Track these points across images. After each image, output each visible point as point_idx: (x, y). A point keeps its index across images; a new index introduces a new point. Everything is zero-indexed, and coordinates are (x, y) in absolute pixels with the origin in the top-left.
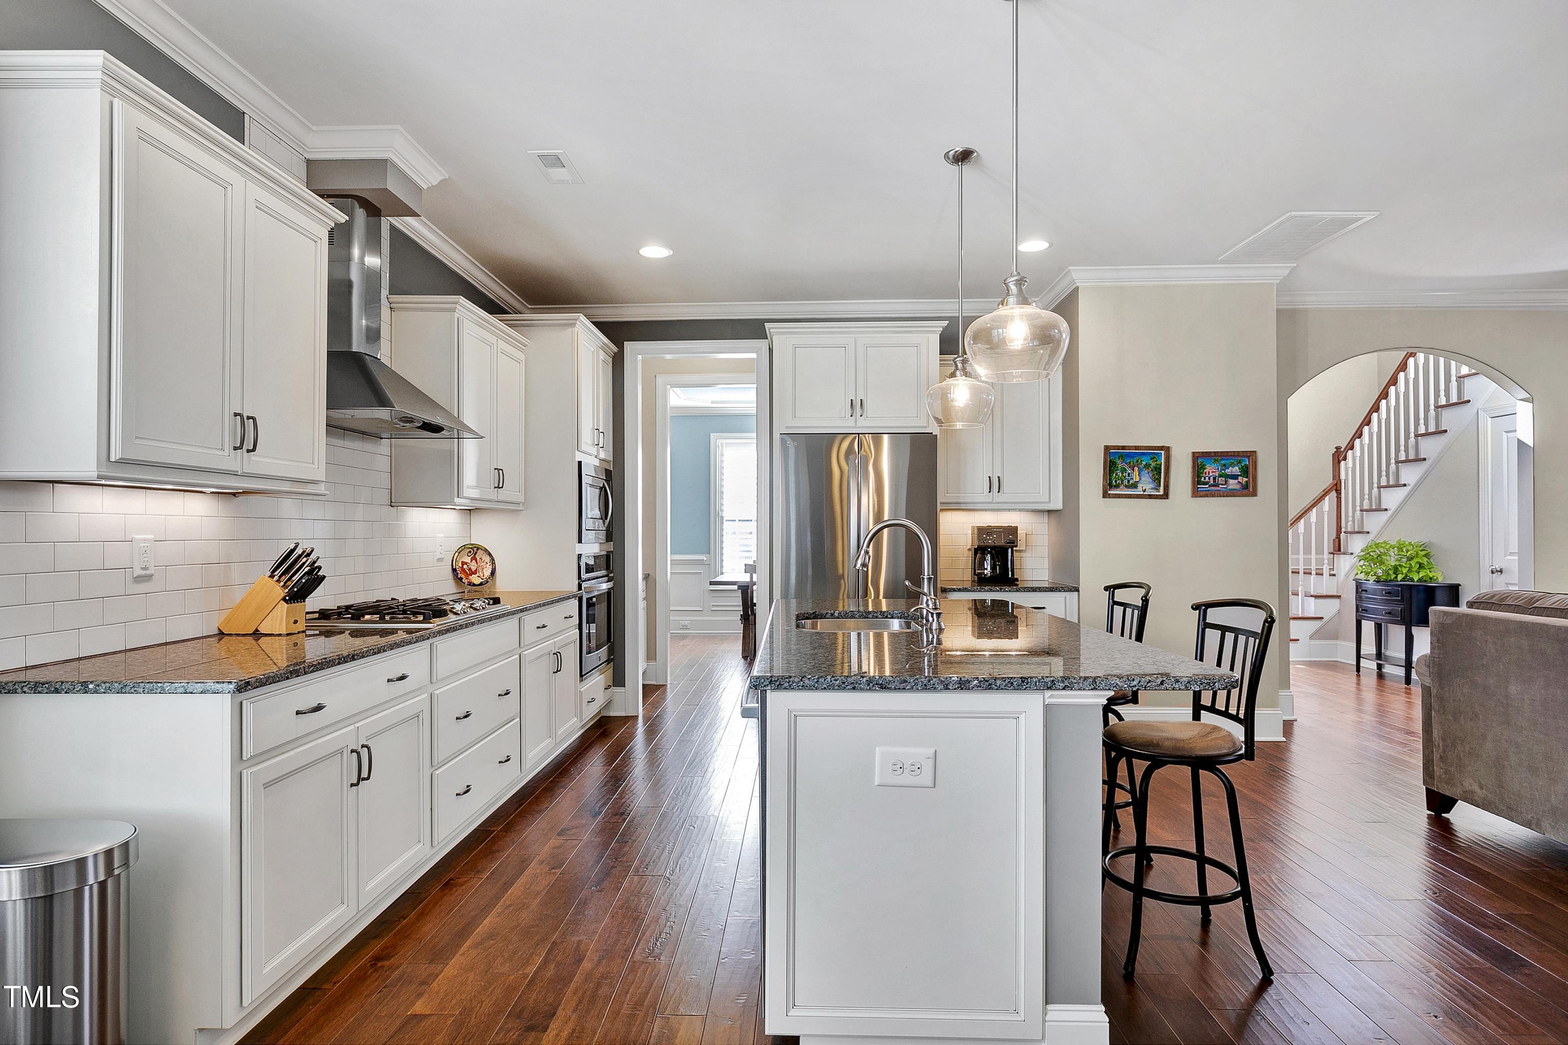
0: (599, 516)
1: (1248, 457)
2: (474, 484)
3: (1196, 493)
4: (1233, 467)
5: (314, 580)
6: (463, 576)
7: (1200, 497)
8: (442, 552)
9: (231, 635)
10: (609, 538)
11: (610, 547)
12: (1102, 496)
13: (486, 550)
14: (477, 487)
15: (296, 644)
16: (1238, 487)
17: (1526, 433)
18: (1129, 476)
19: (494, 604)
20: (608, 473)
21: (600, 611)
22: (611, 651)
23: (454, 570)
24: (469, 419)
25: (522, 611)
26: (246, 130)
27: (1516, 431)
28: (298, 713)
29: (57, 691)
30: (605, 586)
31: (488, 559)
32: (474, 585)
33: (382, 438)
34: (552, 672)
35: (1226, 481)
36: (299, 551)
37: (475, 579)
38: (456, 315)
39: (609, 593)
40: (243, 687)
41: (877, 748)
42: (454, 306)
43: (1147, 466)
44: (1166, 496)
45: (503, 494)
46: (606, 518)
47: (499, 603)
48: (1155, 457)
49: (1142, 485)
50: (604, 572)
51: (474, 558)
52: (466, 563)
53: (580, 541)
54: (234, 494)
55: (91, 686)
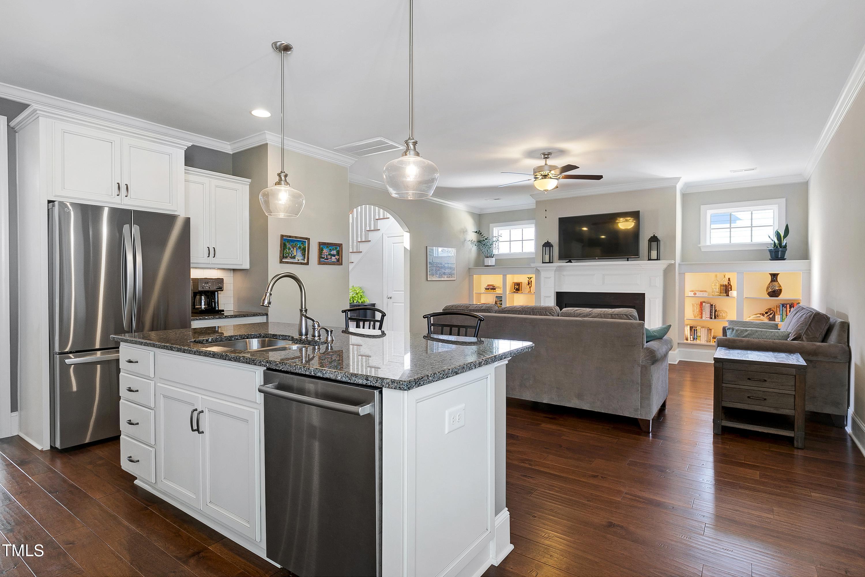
1: (339, 246)
3: (320, 263)
4: (334, 251)
7: (322, 265)
12: (279, 262)
16: (335, 260)
17: (407, 244)
18: (292, 252)
27: (403, 243)
35: (331, 257)
43: (300, 247)
44: (307, 264)
48: (303, 243)
49: (297, 257)
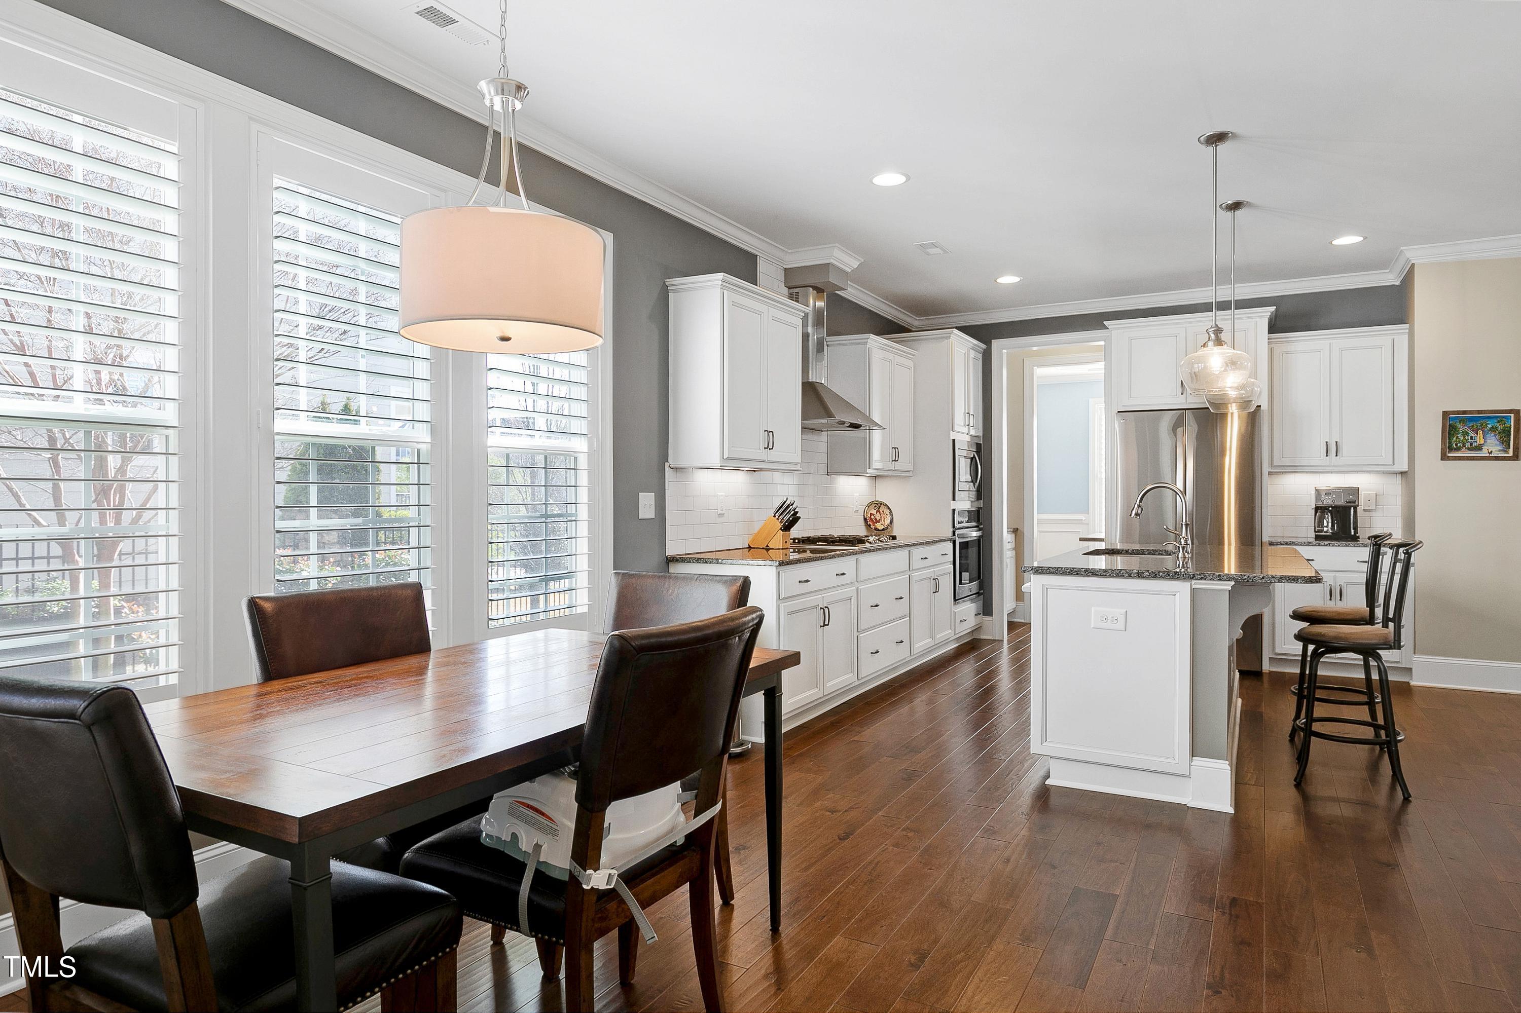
0: (970, 480)
2: (879, 459)
5: (795, 519)
6: (871, 523)
8: (858, 506)
9: (754, 548)
10: (979, 496)
11: (981, 504)
12: (1440, 458)
13: (886, 506)
14: (882, 461)
15: (786, 555)
18: (1472, 438)
19: (893, 539)
20: (978, 446)
21: (972, 552)
22: (981, 586)
23: (865, 519)
24: (876, 418)
25: (911, 545)
26: (758, 264)
28: (800, 582)
29: (706, 562)
30: (975, 534)
31: (888, 512)
32: (879, 530)
33: (822, 431)
34: (932, 592)
36: (788, 502)
37: (879, 526)
38: (868, 346)
39: (979, 540)
40: (781, 564)
41: (1093, 608)
42: (866, 340)
43: (1493, 429)
44: (1514, 457)
45: (898, 465)
46: (976, 482)
47: (896, 539)
48: (1502, 420)
49: (1487, 447)
50: (974, 524)
51: (878, 511)
52: (873, 514)
53: (954, 499)
54: (754, 471)
55: (720, 561)
